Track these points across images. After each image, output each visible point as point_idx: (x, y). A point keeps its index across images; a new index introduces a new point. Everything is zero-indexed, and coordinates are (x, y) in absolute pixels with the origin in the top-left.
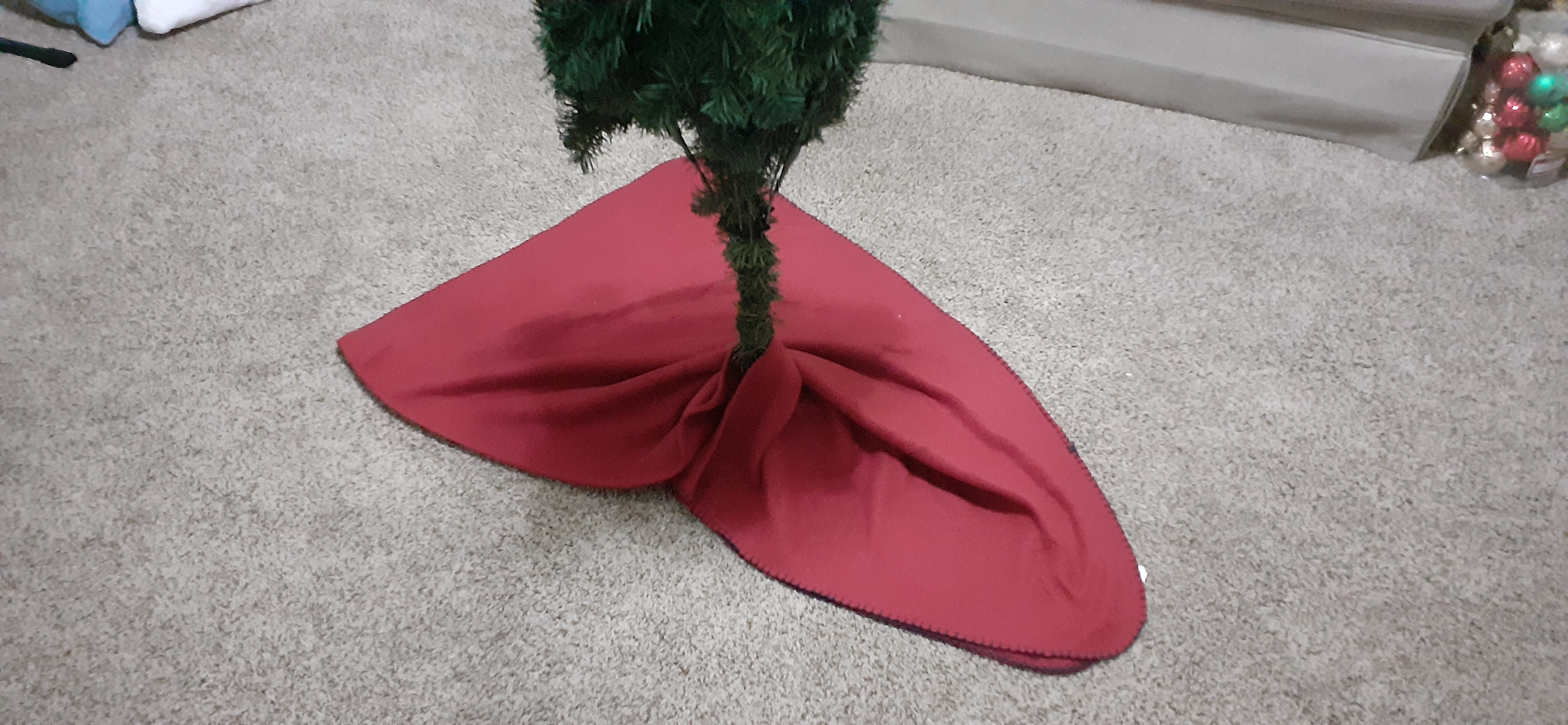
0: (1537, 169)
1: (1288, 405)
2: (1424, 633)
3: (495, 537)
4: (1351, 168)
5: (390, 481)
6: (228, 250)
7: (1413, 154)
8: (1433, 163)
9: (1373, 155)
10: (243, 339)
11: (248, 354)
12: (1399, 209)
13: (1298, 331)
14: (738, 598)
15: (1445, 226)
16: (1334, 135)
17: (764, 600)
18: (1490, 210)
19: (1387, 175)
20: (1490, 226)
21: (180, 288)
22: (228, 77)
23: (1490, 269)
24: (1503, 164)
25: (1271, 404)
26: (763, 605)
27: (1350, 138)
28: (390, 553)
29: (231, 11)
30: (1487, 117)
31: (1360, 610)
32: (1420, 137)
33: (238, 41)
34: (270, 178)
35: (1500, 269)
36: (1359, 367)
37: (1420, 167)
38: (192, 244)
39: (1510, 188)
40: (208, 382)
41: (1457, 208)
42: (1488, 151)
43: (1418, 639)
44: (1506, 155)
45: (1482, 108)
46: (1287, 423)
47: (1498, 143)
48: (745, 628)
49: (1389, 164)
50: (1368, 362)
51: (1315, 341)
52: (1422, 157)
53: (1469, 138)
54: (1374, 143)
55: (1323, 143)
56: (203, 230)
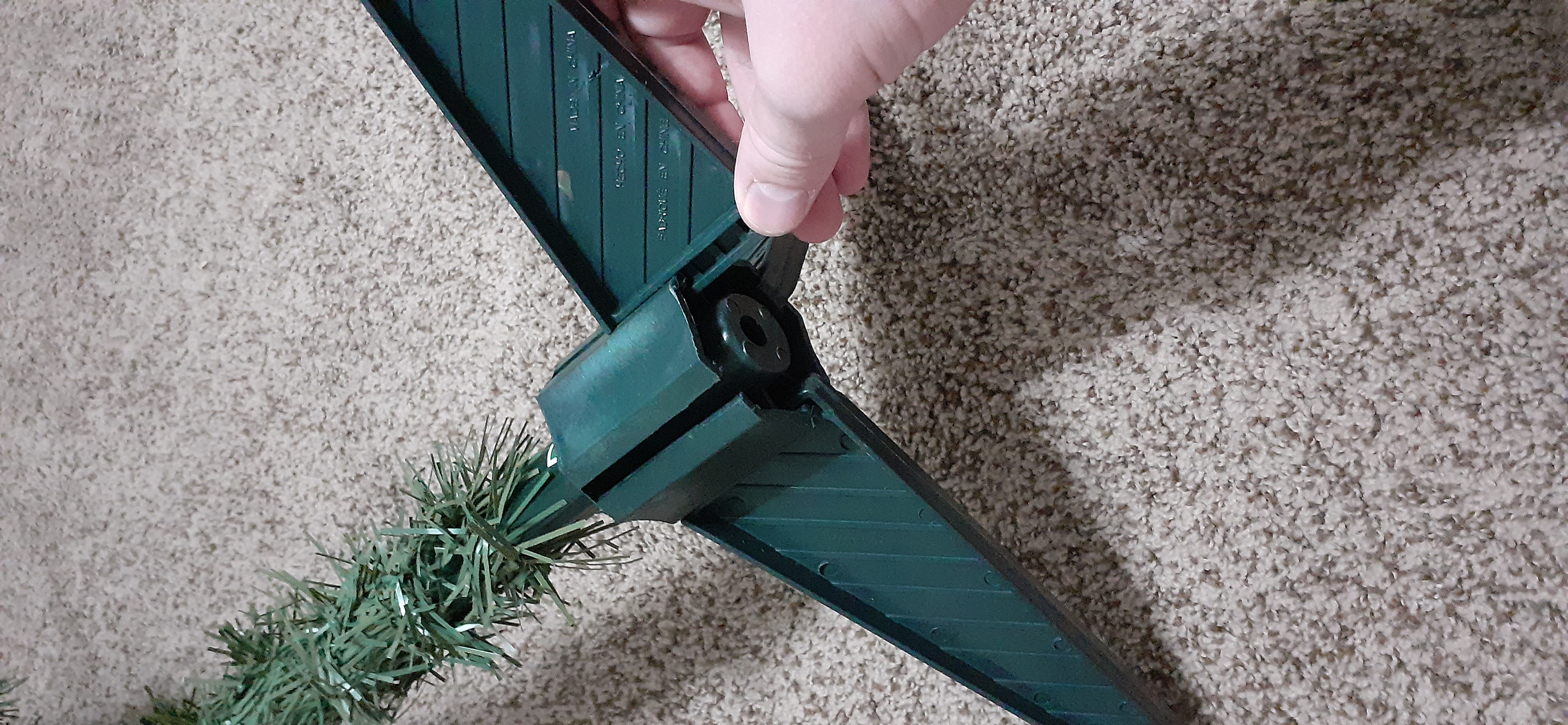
14: (1152, 458)
17: (1219, 394)
26: (1232, 407)
48: (1265, 516)
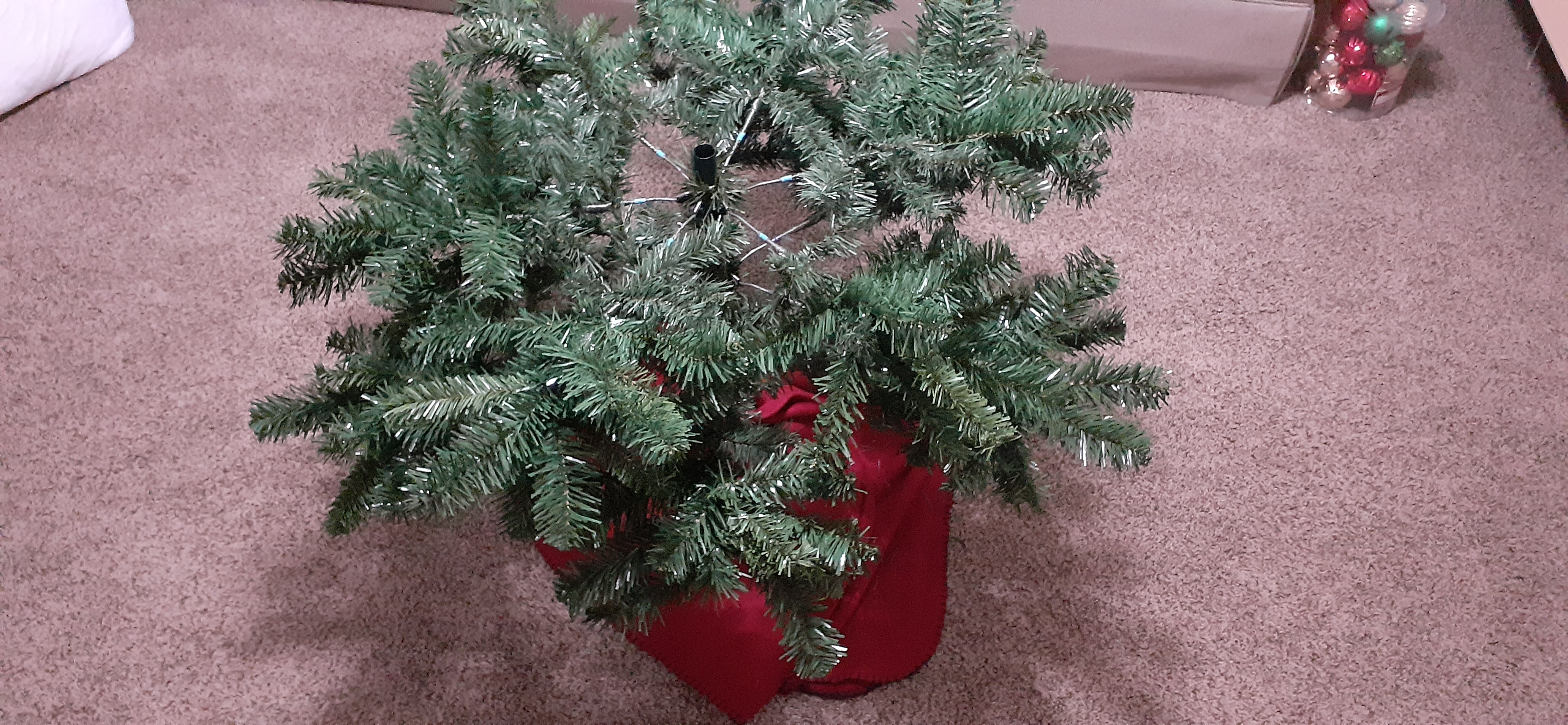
0: (1379, 100)
1: (1212, 361)
2: (1372, 559)
3: (491, 627)
4: (1217, 118)
5: (365, 588)
6: (121, 365)
7: (1269, 99)
8: (1287, 104)
9: (1234, 103)
10: (165, 460)
11: (176, 475)
12: (1267, 154)
13: (1204, 288)
15: (1310, 166)
16: (1196, 89)
18: (1344, 145)
19: (1250, 122)
20: (1347, 159)
21: (79, 413)
22: (65, 168)
23: (1356, 202)
24: (1349, 98)
25: (1197, 364)
27: (1211, 90)
28: (387, 664)
29: (48, 92)
30: (1330, 58)
31: (1314, 548)
32: (1275, 83)
33: (65, 125)
34: (145, 276)
35: (1364, 200)
36: (1265, 314)
37: (1276, 109)
38: (79, 362)
39: (1357, 120)
40: (139, 513)
41: (1316, 147)
42: (1334, 88)
43: (1367, 566)
44: (1350, 90)
45: (1325, 48)
46: (1214, 380)
47: (1342, 81)
49: (1250, 110)
50: (1271, 308)
51: (1222, 295)
52: (1277, 100)
53: (1315, 78)
54: (1233, 93)
55: (1187, 97)
56: (87, 346)
